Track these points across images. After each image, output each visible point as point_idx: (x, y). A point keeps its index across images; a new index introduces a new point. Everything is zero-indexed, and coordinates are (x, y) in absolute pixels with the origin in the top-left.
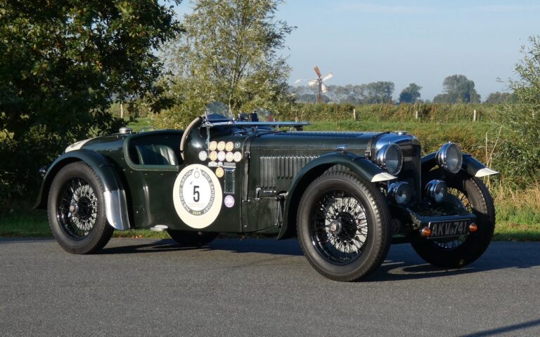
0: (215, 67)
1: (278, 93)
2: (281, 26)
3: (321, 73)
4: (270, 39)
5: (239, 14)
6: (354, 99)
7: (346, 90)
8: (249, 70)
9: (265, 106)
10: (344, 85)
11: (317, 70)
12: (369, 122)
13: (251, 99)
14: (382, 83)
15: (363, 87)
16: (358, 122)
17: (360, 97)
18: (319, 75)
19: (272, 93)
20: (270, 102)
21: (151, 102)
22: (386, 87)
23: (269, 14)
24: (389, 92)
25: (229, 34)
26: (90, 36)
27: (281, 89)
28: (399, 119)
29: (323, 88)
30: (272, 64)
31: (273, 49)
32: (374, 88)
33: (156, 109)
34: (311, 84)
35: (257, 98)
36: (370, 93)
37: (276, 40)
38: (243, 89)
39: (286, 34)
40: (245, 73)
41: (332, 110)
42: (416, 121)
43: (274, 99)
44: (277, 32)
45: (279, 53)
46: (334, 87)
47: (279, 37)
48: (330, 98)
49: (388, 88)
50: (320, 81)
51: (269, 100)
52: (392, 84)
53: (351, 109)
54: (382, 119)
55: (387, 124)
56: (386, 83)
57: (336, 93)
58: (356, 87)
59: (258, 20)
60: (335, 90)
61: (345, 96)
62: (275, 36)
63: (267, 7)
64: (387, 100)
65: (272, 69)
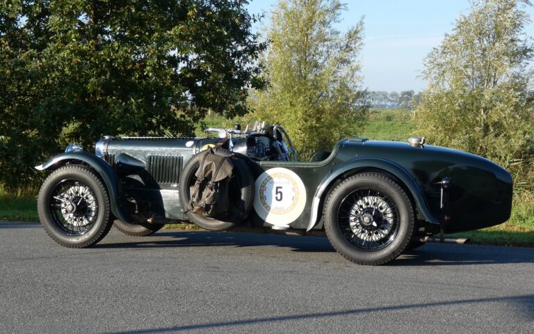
19: (517, 100)
30: (525, 73)
31: (526, 61)
65: (523, 79)
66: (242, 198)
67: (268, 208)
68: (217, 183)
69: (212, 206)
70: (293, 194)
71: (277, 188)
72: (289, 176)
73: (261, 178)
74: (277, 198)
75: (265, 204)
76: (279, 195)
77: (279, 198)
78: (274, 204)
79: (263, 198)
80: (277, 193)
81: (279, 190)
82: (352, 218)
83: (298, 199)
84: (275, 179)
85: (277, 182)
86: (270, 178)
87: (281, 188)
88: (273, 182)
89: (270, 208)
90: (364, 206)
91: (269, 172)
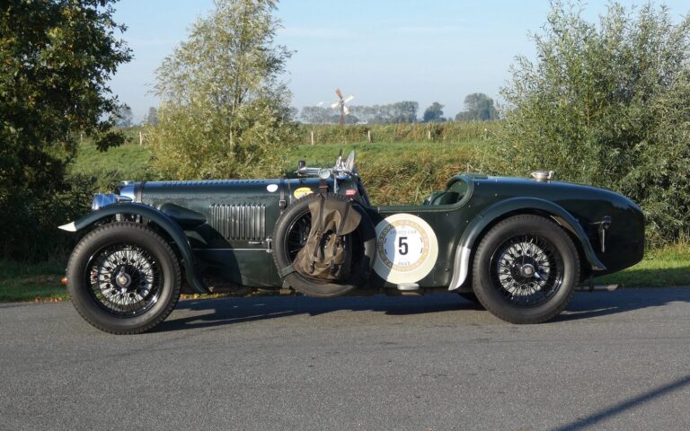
0: (215, 94)
1: (279, 120)
2: (281, 51)
3: (342, 95)
4: (271, 65)
5: (237, 40)
6: (381, 118)
7: (373, 110)
8: (249, 97)
9: (266, 133)
10: (371, 106)
11: (338, 92)
12: (384, 143)
13: (251, 125)
14: (407, 103)
15: (389, 107)
16: (373, 144)
17: (387, 117)
18: (341, 97)
19: (274, 119)
20: (271, 129)
21: (98, 139)
22: (411, 107)
23: (268, 39)
24: (414, 111)
25: (227, 60)
26: (20, 68)
27: (283, 115)
28: (412, 140)
29: (346, 109)
30: (274, 88)
31: (273, 74)
32: (399, 107)
33: (103, 146)
34: (334, 106)
35: (257, 125)
36: (396, 113)
37: (277, 64)
38: (241, 115)
39: (286, 59)
40: (246, 99)
41: (348, 132)
42: (428, 141)
43: (276, 125)
44: (277, 57)
45: (280, 78)
46: (362, 107)
47: (280, 62)
48: (358, 118)
49: (413, 107)
50: (342, 103)
51: (270, 126)
52: (417, 103)
53: (366, 131)
54: (397, 140)
55: (401, 145)
56: (411, 103)
57: (364, 113)
58: (384, 107)
59: (256, 46)
60: (363, 110)
61: (372, 116)
62: (276, 61)
63: (266, 31)
64: (412, 119)
65: (273, 94)
66: (366, 253)
67: (390, 264)
68: (342, 236)
69: (340, 267)
70: (422, 245)
71: (401, 239)
72: (415, 224)
73: (379, 228)
74: (400, 251)
75: (385, 259)
76: (403, 248)
77: (404, 251)
78: (398, 259)
79: (384, 252)
80: (400, 245)
81: (403, 241)
82: (502, 270)
83: (427, 250)
84: (398, 228)
85: (400, 231)
86: (391, 227)
87: (406, 238)
88: (395, 232)
89: (392, 264)
90: (517, 256)
91: (390, 220)
